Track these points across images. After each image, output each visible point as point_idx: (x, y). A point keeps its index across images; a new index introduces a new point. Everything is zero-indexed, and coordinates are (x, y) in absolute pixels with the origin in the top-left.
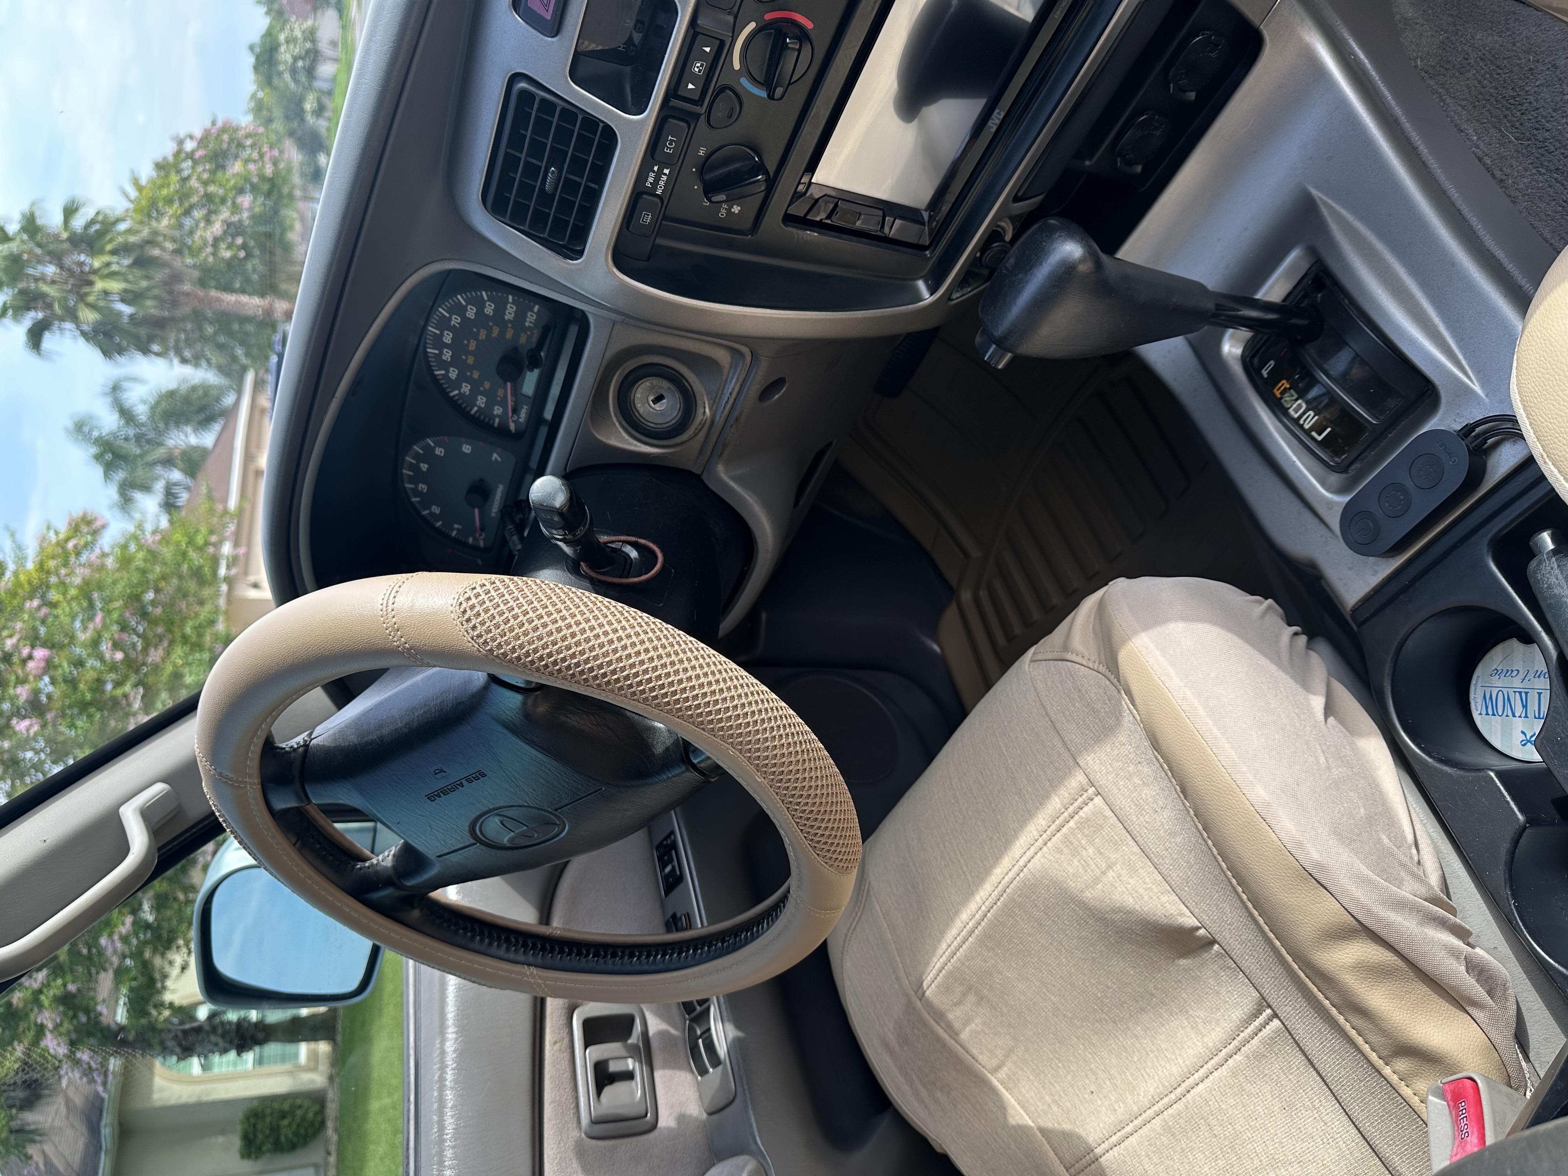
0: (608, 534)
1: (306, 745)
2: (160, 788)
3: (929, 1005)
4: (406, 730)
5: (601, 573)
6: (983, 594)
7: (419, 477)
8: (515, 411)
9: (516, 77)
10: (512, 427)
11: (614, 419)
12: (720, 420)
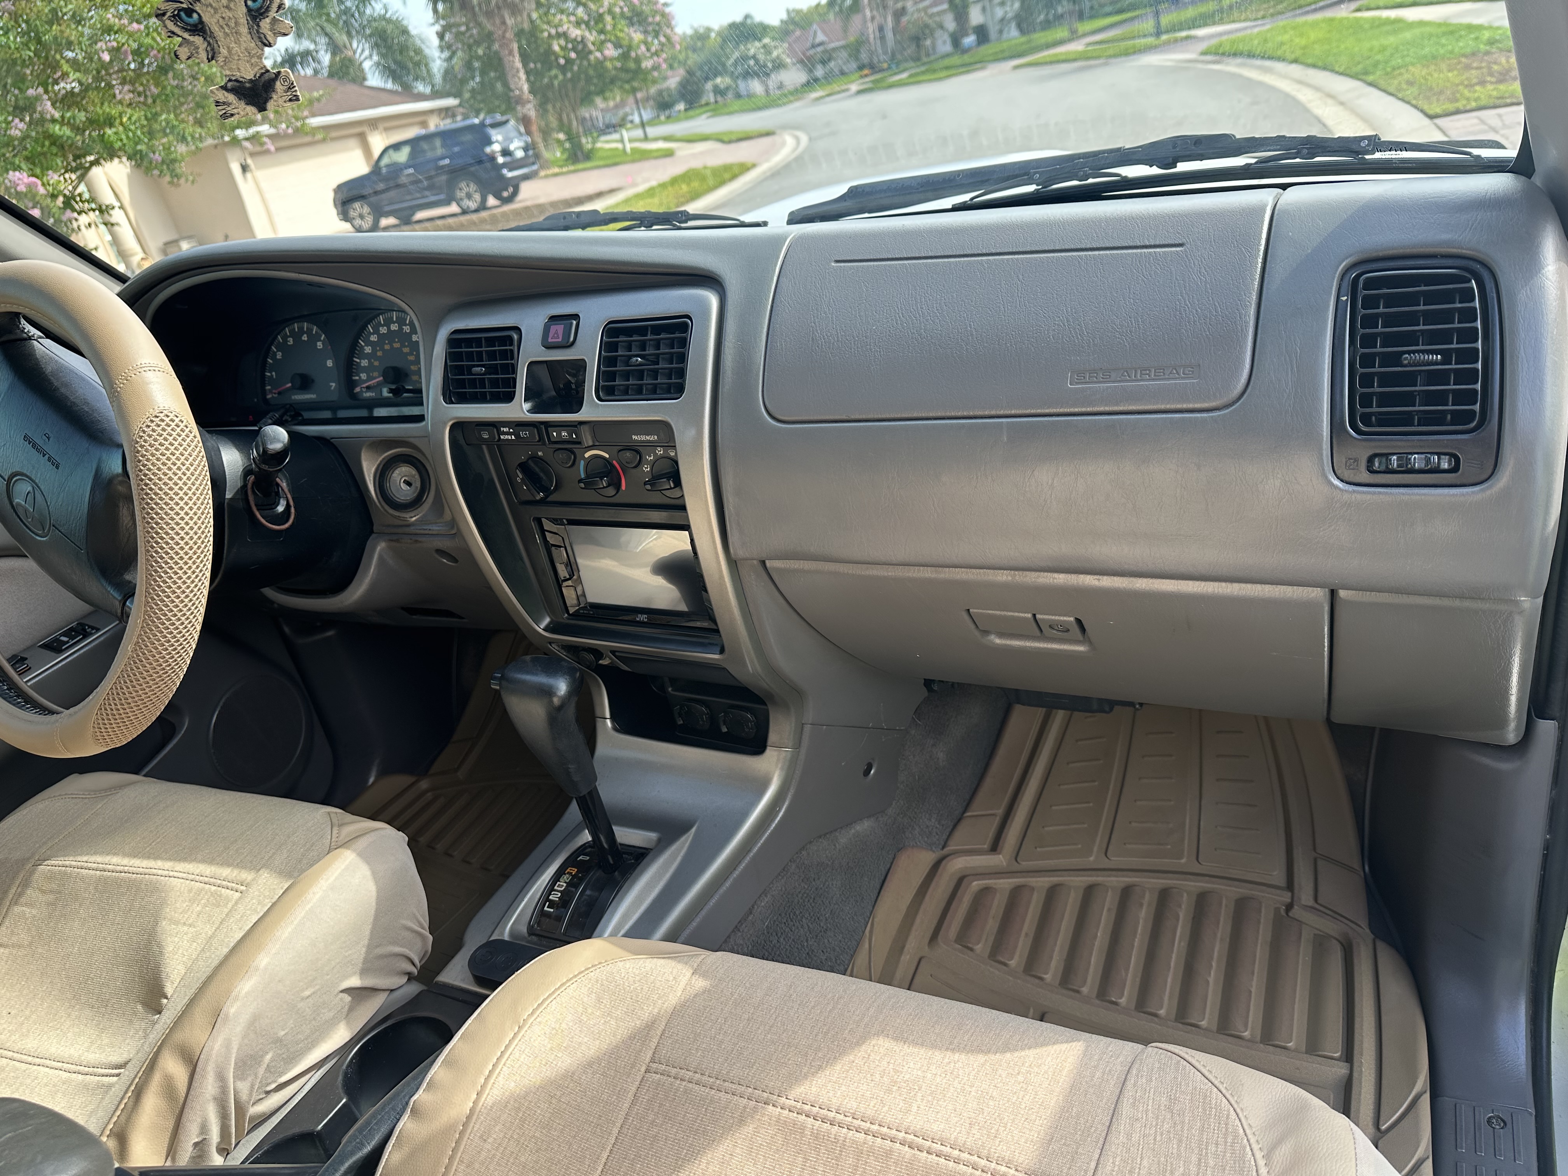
0: (288, 485)
1: (30, 338)
3: (32, 873)
4: (69, 404)
5: (253, 492)
6: (429, 795)
7: (297, 336)
8: (368, 388)
9: (517, 329)
10: (358, 390)
11: (381, 459)
12: (412, 530)
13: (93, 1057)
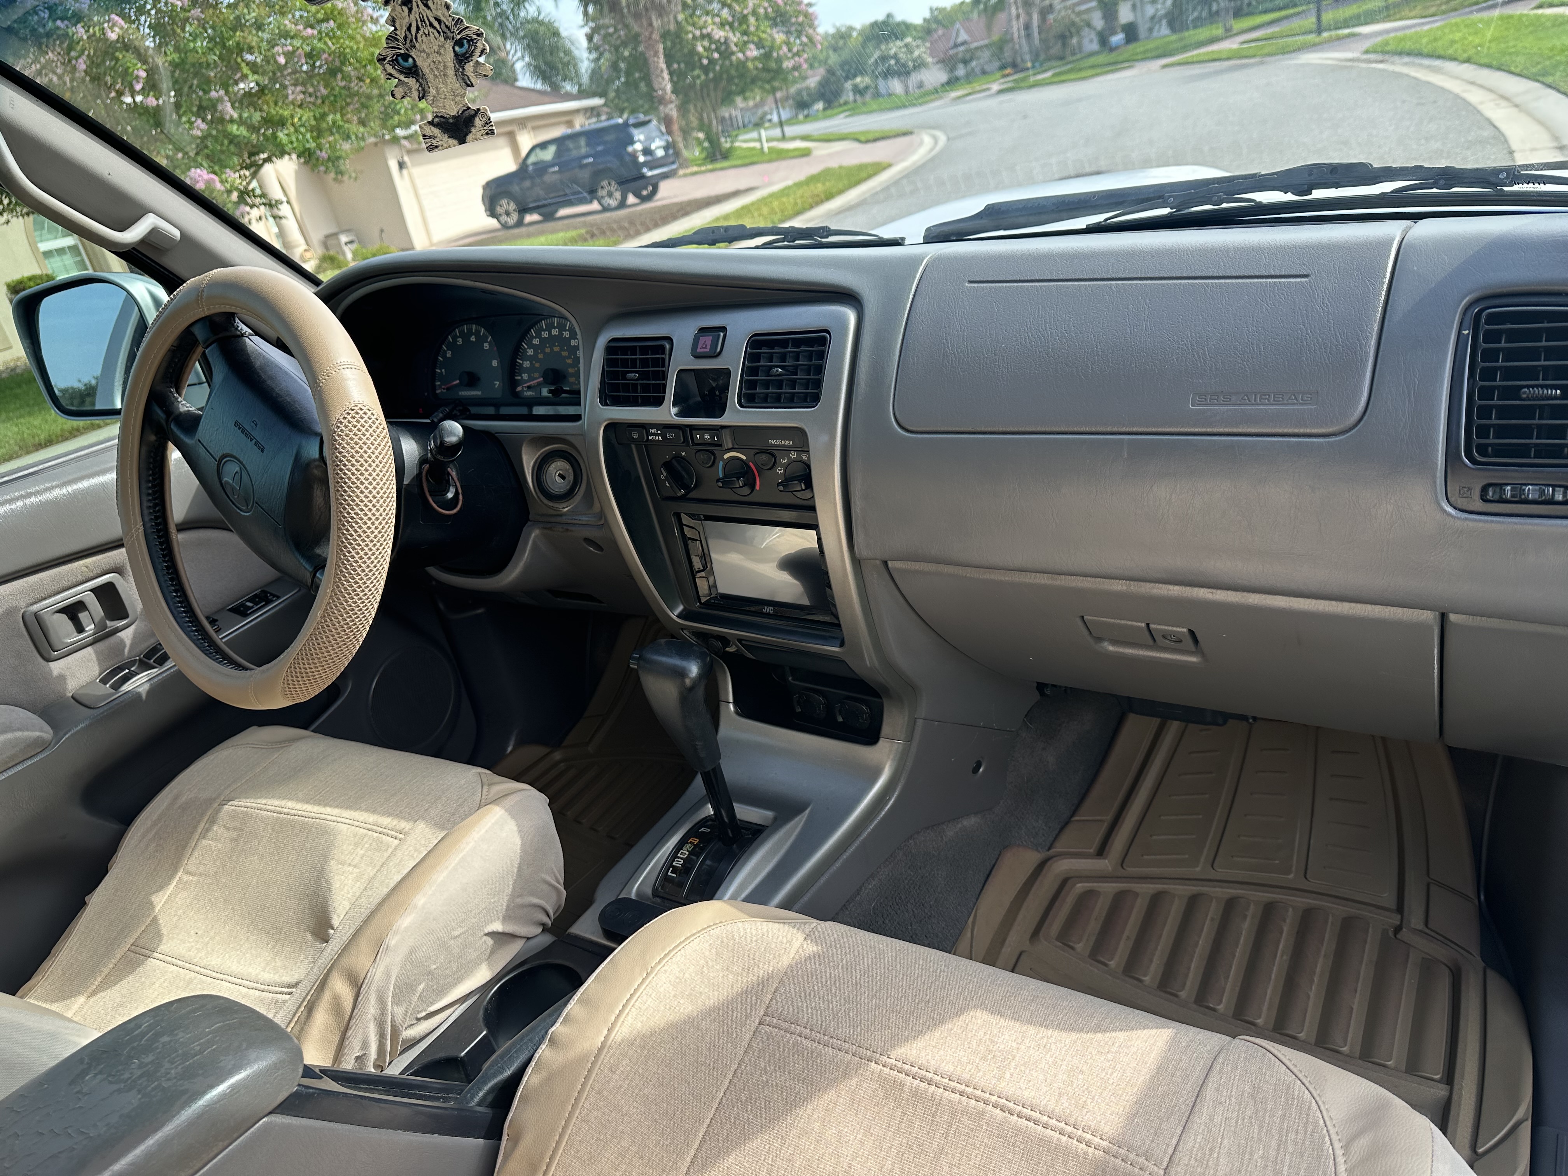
0: (457, 474)
1: (242, 335)
2: (177, 234)
3: (218, 811)
4: (274, 395)
5: (427, 480)
6: (562, 766)
7: (465, 337)
8: (529, 387)
9: (669, 339)
10: (519, 389)
11: (539, 454)
12: (563, 519)
13: (267, 976)
